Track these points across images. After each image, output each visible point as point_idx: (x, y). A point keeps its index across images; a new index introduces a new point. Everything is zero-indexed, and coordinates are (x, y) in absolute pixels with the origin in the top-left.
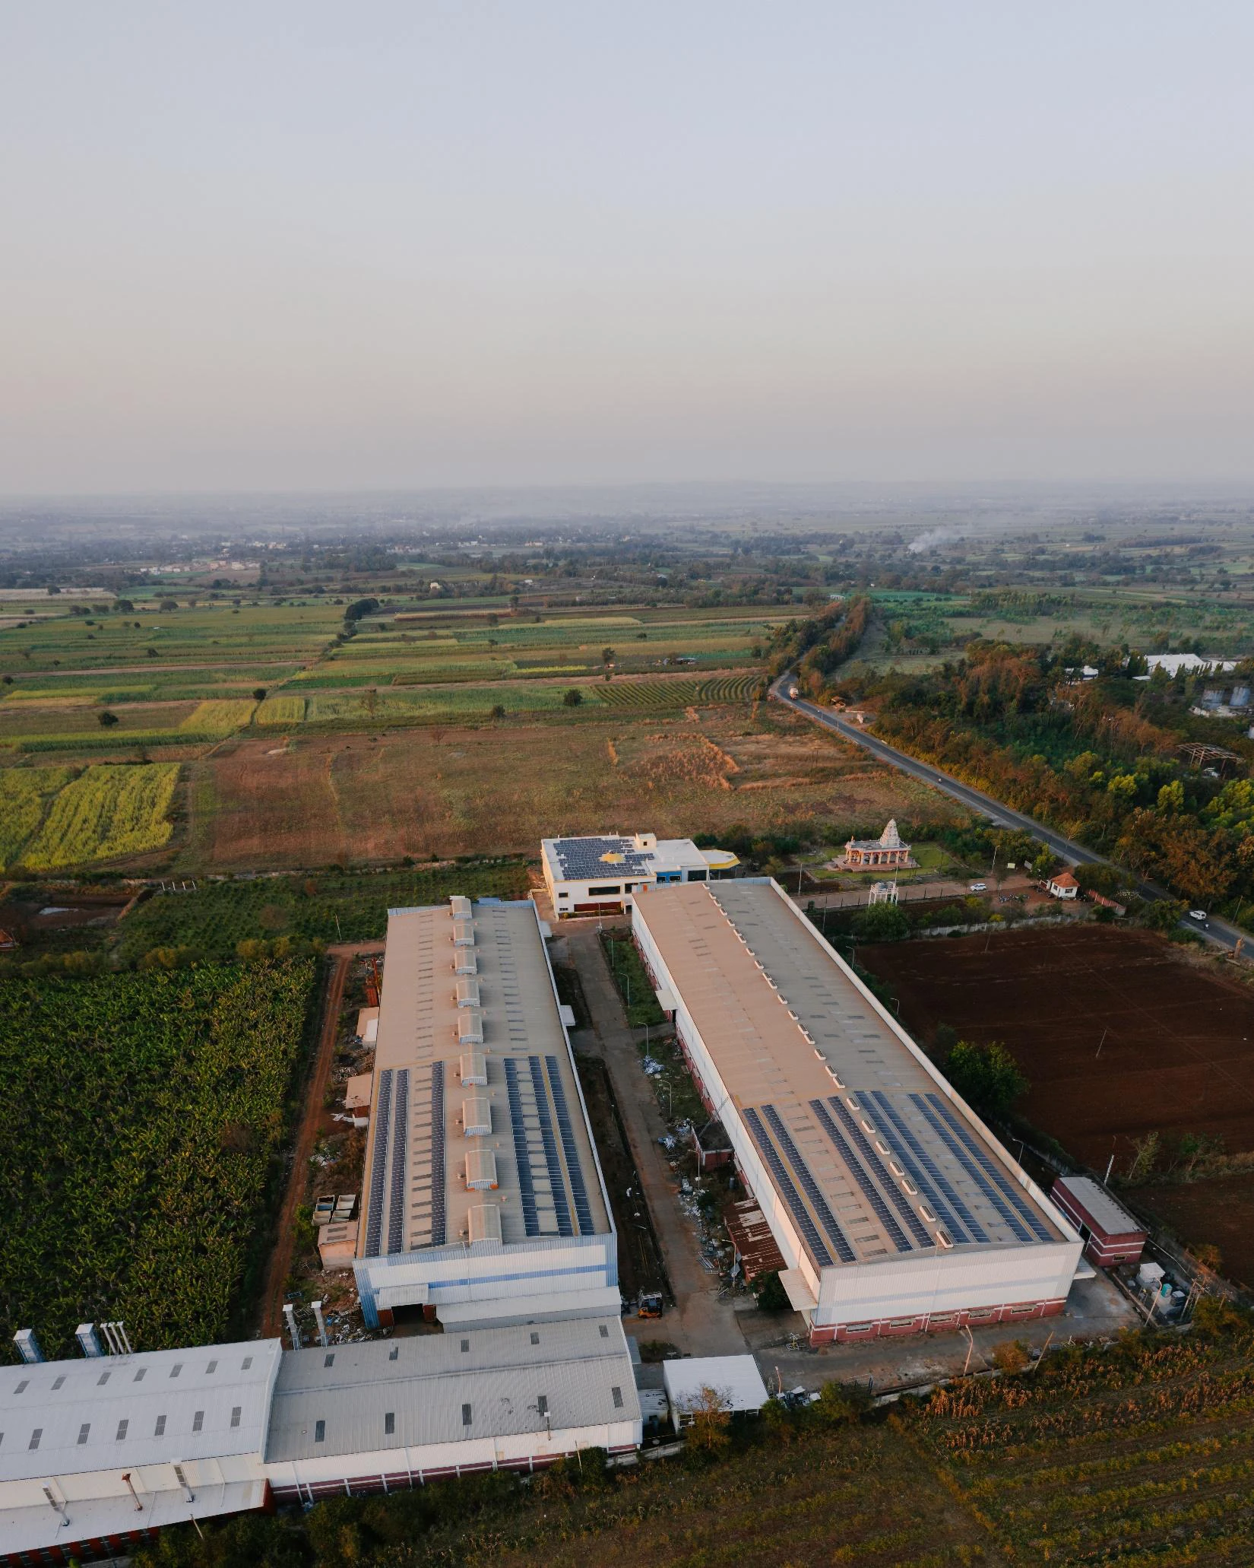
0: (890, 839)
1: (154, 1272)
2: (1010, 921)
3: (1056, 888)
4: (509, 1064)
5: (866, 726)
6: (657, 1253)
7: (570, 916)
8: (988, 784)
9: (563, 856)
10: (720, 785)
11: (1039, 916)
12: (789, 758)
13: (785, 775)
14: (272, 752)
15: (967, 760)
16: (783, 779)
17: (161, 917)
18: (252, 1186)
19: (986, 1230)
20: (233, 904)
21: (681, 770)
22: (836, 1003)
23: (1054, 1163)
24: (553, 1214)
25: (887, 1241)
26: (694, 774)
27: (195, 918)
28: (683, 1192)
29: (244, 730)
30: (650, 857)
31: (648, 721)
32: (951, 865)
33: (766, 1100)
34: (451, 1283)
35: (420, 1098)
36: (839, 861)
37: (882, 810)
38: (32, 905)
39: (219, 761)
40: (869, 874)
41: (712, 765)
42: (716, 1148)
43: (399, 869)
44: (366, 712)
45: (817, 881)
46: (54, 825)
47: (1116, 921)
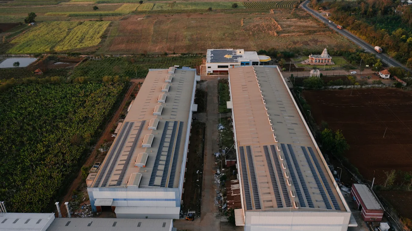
0: (324, 54)
1: (33, 184)
2: (362, 85)
3: (382, 74)
4: (167, 123)
5: (329, 17)
6: (200, 195)
7: (211, 74)
8: (366, 38)
9: (212, 55)
10: (274, 34)
11: (374, 84)
12: (300, 26)
13: (297, 32)
14: (138, 19)
15: (360, 29)
16: (295, 33)
17: (87, 67)
18: (75, 157)
19: (315, 203)
20: (109, 64)
21: (262, 29)
22: (285, 111)
23: (356, 177)
24: (161, 178)
25: (275, 203)
26: (266, 30)
27: (96, 68)
28: (217, 174)
29: (133, 12)
30: (241, 56)
31: (257, 13)
32: (346, 64)
33: (248, 144)
34: (121, 200)
35: (134, 132)
36: (306, 61)
37: (326, 45)
38: (53, 61)
39: (122, 21)
40: (316, 66)
41: (273, 28)
42: (231, 159)
43: (163, 56)
44: (170, 8)
45: (297, 67)
46: (68, 38)
47: (402, 88)
